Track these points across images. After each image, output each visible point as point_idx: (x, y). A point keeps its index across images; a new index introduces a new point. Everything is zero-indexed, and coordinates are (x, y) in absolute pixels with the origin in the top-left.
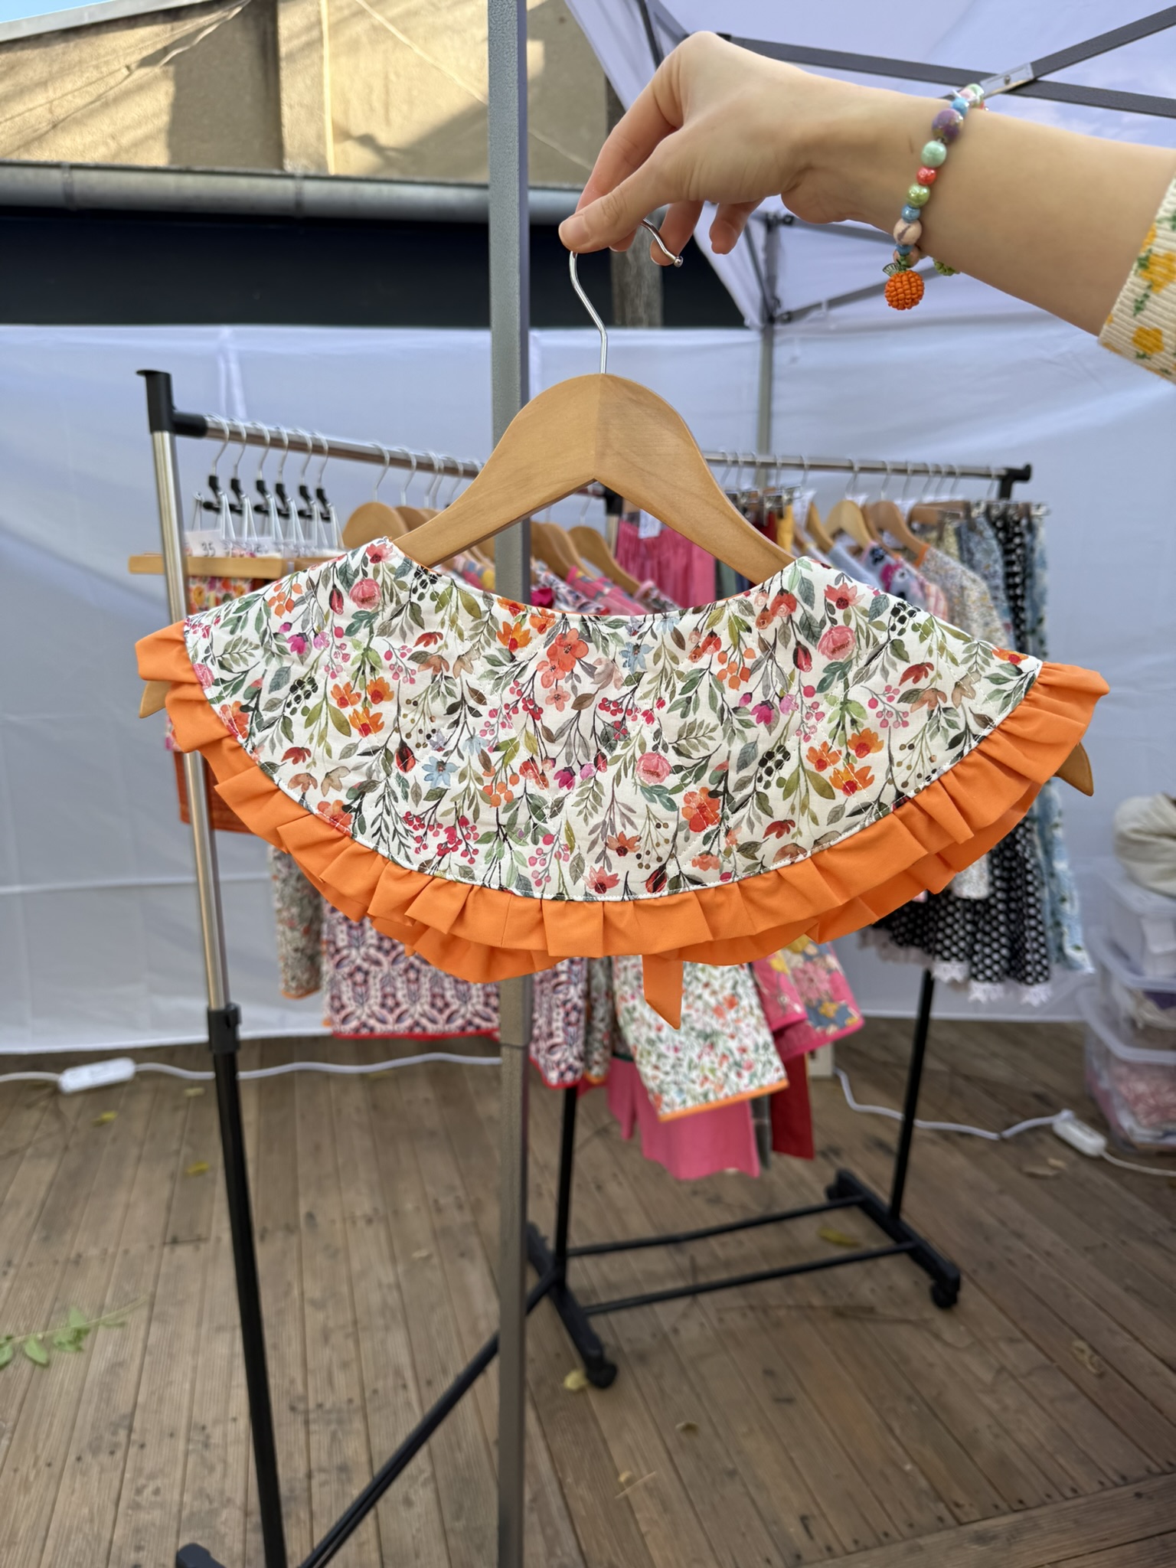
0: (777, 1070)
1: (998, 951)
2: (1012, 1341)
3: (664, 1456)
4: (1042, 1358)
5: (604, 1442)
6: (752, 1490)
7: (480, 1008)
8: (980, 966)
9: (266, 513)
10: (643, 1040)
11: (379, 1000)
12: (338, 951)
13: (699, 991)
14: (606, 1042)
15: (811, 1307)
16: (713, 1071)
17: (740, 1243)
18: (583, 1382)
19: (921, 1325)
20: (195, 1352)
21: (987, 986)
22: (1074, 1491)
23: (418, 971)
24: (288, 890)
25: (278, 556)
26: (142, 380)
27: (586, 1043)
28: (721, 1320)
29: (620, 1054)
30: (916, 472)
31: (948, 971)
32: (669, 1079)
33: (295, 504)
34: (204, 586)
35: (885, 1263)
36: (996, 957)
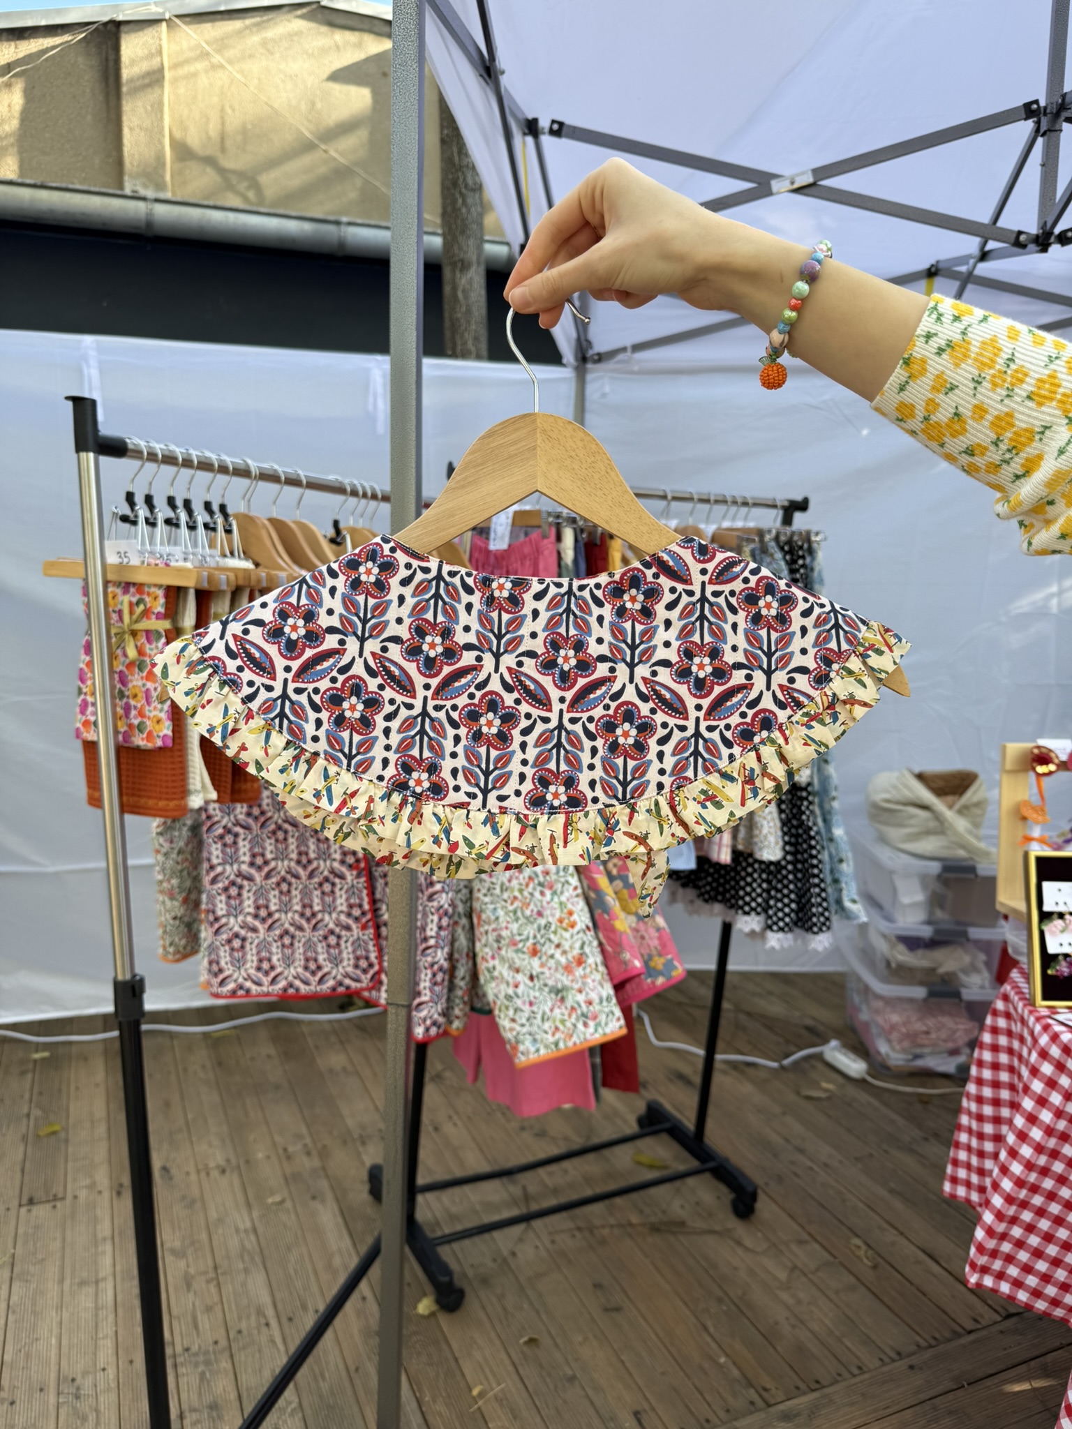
0: (618, 1019)
1: (788, 905)
2: (801, 1242)
3: (511, 1368)
4: (826, 1254)
5: (456, 1360)
6: (590, 1392)
7: (350, 969)
8: (775, 919)
9: (177, 526)
10: (502, 996)
11: (255, 964)
12: (217, 919)
13: (551, 951)
14: (466, 999)
15: (631, 1224)
16: (563, 1022)
17: (566, 1172)
18: (434, 1307)
19: (724, 1234)
20: (60, 1307)
21: (780, 935)
22: (860, 1368)
23: (293, 937)
24: (170, 863)
25: (189, 565)
26: (70, 404)
27: (448, 1000)
28: (553, 1242)
29: (481, 1010)
30: (717, 502)
31: (747, 923)
32: (524, 1030)
33: (201, 517)
34: (119, 591)
35: (691, 1181)
36: (787, 910)
